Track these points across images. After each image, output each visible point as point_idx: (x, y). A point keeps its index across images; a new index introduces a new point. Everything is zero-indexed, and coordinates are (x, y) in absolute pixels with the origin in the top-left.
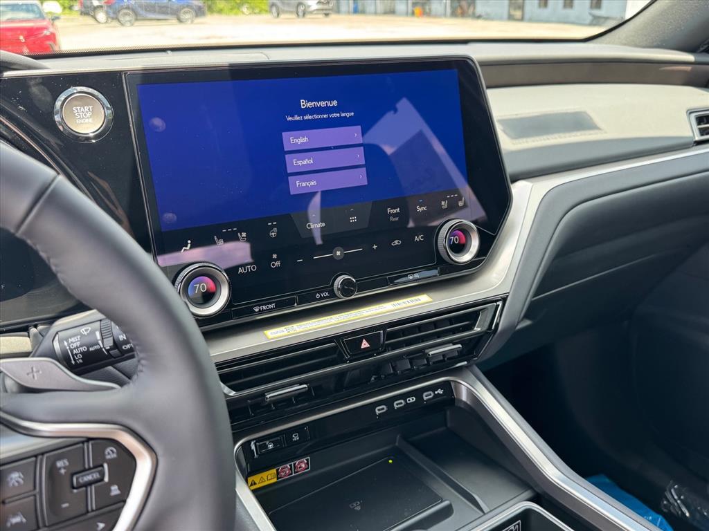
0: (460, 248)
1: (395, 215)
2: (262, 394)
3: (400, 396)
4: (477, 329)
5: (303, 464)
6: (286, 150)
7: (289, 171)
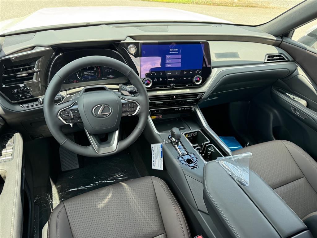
0: (197, 81)
1: (185, 73)
2: (155, 102)
3: (181, 108)
4: (197, 98)
5: (161, 116)
6: (166, 58)
7: (166, 63)
